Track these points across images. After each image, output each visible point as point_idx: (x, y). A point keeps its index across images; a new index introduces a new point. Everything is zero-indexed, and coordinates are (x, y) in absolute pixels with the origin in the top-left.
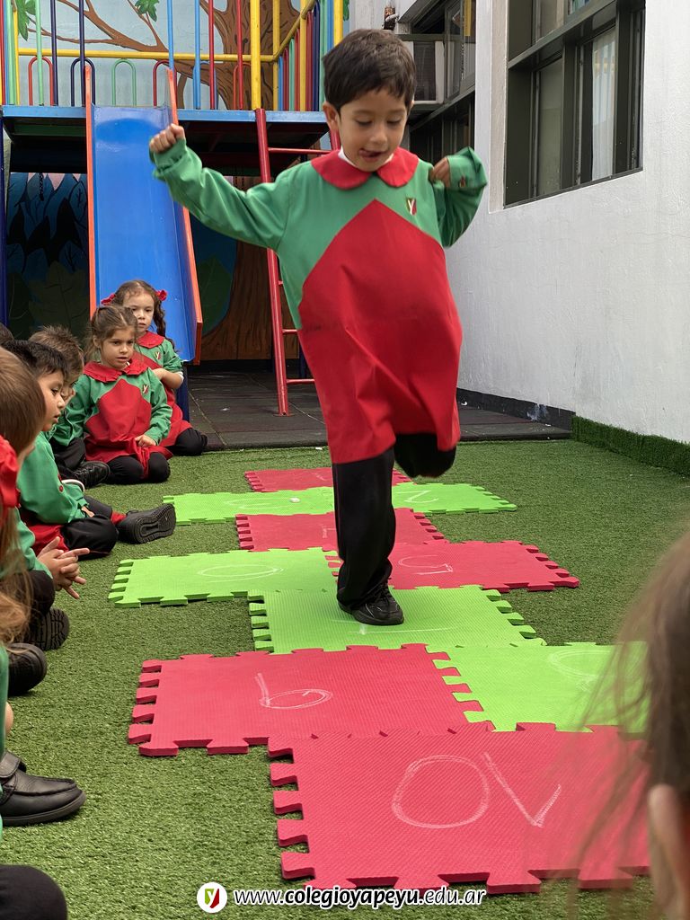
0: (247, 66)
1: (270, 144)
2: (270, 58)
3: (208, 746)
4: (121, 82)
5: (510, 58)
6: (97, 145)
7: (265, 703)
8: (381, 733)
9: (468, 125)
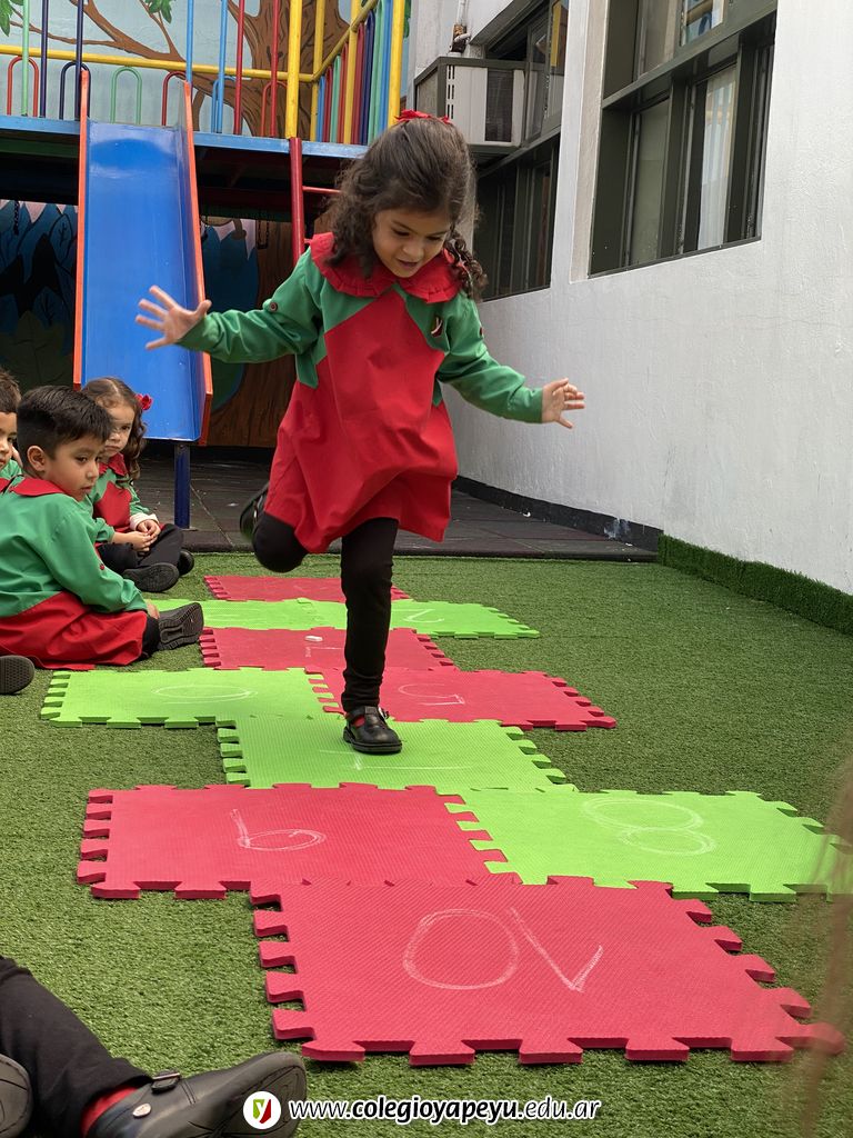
0: (282, 86)
1: (305, 183)
2: (309, 77)
3: (177, 889)
4: (123, 95)
5: (605, 96)
6: (92, 168)
7: (244, 844)
8: (386, 882)
9: (548, 174)
